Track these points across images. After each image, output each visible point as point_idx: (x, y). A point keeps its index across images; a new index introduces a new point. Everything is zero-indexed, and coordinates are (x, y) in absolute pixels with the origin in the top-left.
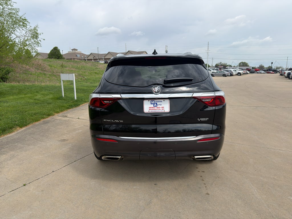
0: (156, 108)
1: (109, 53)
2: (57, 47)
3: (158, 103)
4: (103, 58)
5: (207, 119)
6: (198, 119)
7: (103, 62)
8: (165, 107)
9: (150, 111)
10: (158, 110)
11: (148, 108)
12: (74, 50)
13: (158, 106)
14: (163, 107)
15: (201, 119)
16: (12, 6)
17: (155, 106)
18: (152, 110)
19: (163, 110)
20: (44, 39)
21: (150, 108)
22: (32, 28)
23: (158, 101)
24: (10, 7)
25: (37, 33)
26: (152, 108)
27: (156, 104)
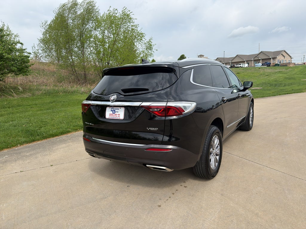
0: (114, 115)
1: (237, 56)
2: (184, 55)
3: (116, 111)
4: (230, 62)
5: (156, 129)
6: (147, 128)
7: (229, 66)
8: (121, 114)
9: (110, 117)
10: (115, 117)
11: (109, 114)
12: (201, 56)
13: (116, 113)
14: (119, 115)
15: (150, 128)
16: (134, 22)
17: (114, 113)
18: (112, 116)
19: (119, 117)
20: (157, 50)
21: (110, 114)
22: (148, 40)
23: (116, 108)
24: (132, 24)
25: (151, 45)
26: (112, 114)
27: (115, 111)
